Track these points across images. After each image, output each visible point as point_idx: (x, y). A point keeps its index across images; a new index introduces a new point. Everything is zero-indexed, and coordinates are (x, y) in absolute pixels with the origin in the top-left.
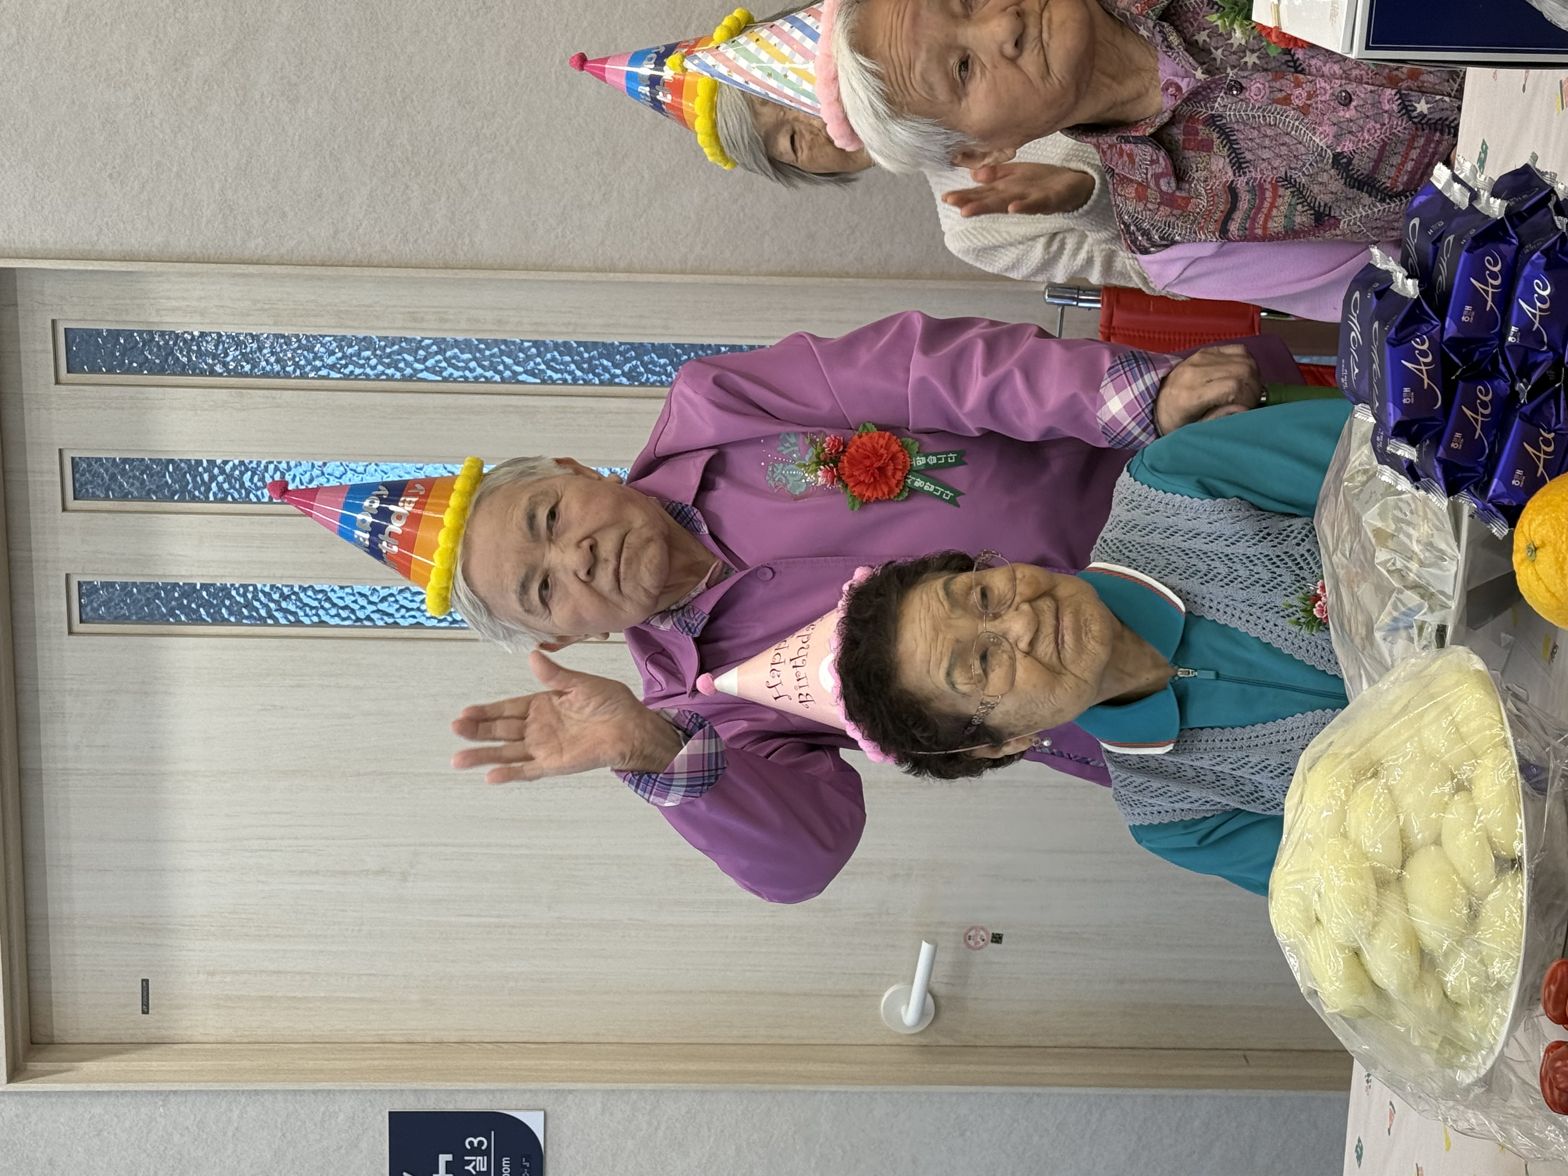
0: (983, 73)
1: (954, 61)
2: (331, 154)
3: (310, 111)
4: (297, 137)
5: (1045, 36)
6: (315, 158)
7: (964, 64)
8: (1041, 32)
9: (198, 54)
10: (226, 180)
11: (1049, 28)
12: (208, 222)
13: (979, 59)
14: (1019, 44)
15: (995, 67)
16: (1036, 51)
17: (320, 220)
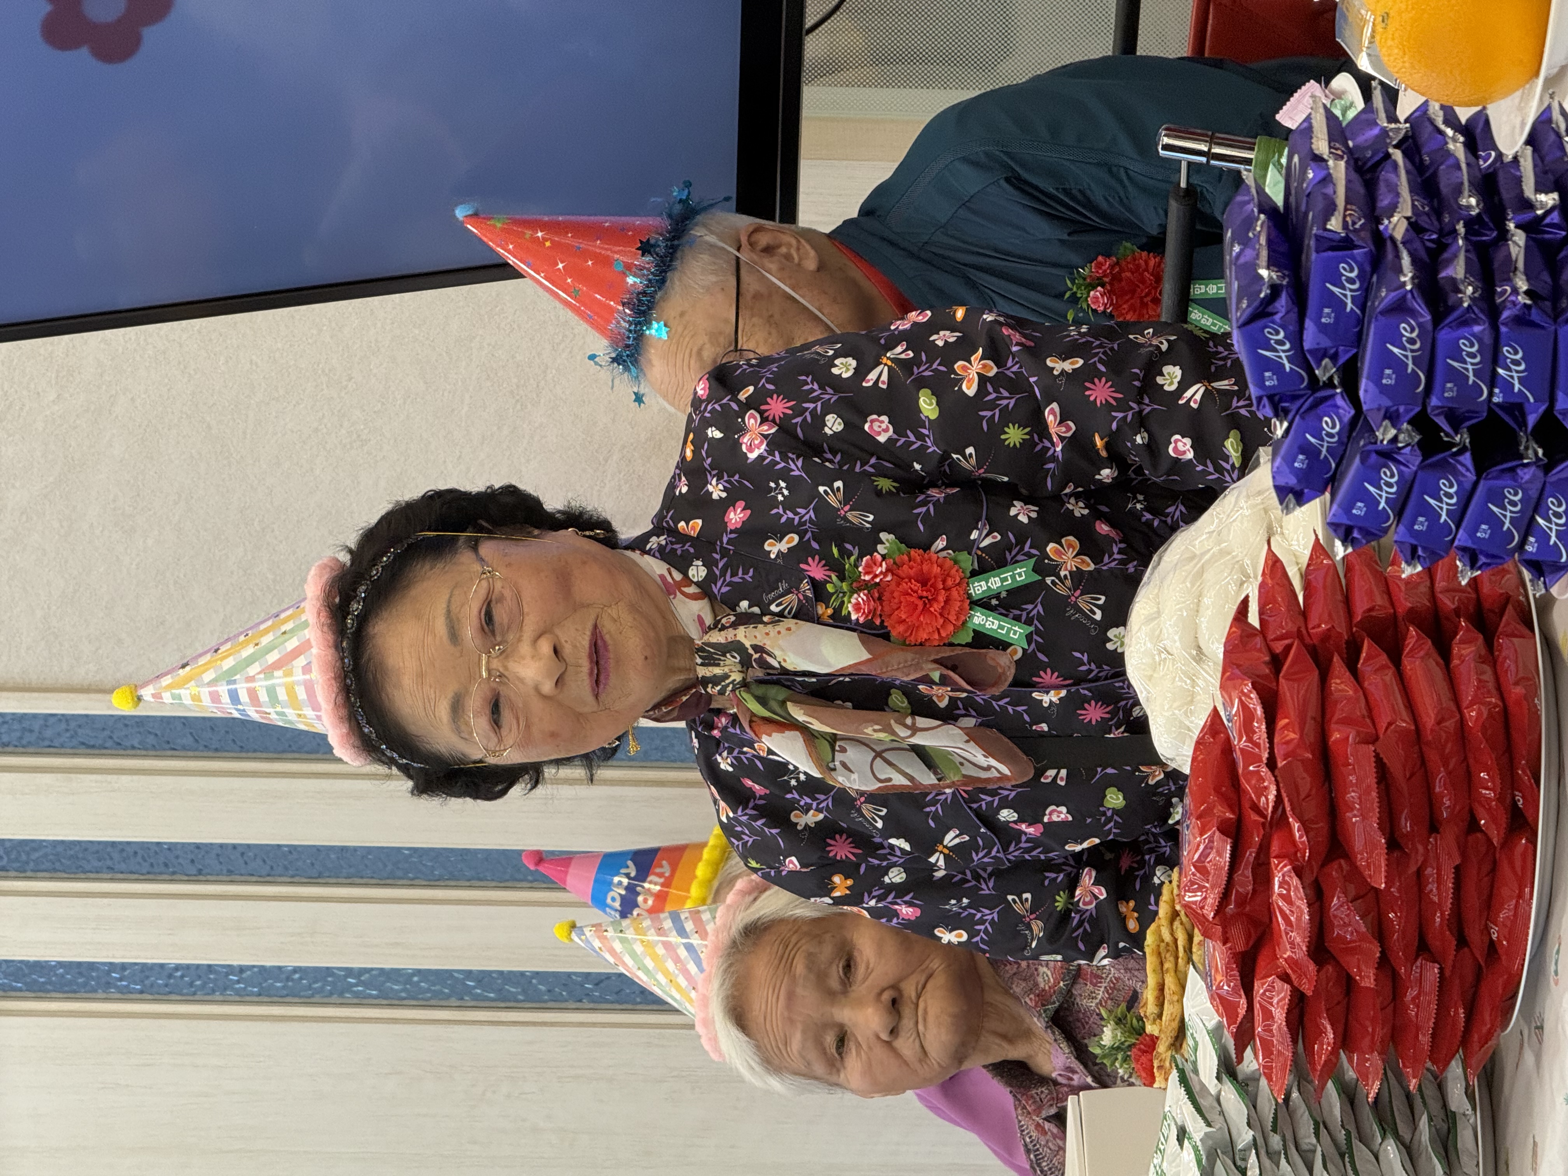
0: (858, 1054)
1: (830, 1039)
2: (176, 583)
3: (150, 542)
4: (134, 566)
5: (921, 1027)
6: (157, 586)
7: (842, 1041)
8: (917, 1022)
9: (13, 486)
10: (49, 608)
11: (925, 1020)
12: (28, 649)
13: (856, 1039)
14: (894, 1032)
15: (870, 1048)
16: (911, 1040)
17: (163, 646)
